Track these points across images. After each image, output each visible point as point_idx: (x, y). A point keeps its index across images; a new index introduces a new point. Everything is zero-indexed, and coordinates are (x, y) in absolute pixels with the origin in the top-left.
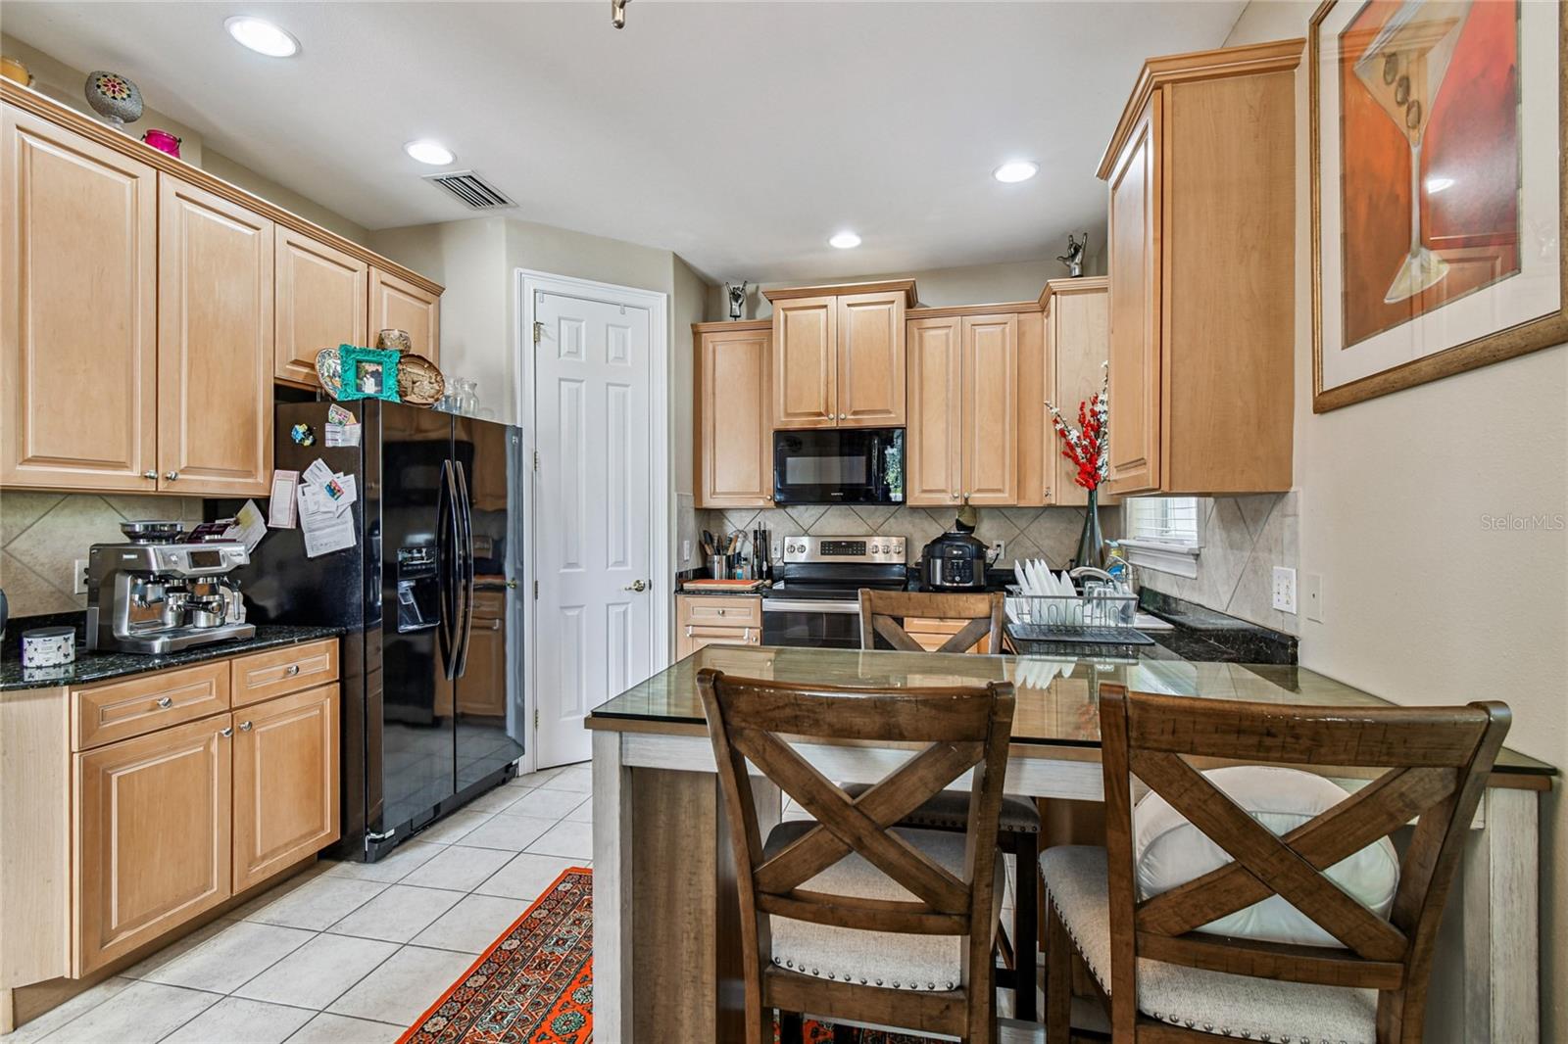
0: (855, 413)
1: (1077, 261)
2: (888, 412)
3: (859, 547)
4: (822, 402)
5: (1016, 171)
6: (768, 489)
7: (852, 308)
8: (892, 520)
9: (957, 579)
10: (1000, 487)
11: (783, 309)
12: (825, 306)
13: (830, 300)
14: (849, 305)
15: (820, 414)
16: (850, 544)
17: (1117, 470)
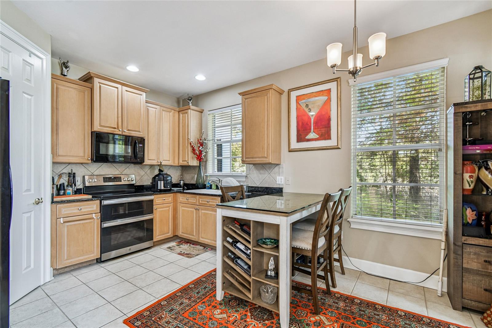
0: (128, 130)
1: (191, 101)
2: (139, 132)
3: (119, 179)
4: (116, 123)
5: (200, 77)
6: (88, 155)
7: (127, 92)
8: (128, 169)
9: (169, 187)
10: (169, 160)
11: (99, 82)
12: (117, 88)
13: (119, 86)
14: (126, 91)
15: (115, 128)
16: (115, 178)
17: (246, 158)
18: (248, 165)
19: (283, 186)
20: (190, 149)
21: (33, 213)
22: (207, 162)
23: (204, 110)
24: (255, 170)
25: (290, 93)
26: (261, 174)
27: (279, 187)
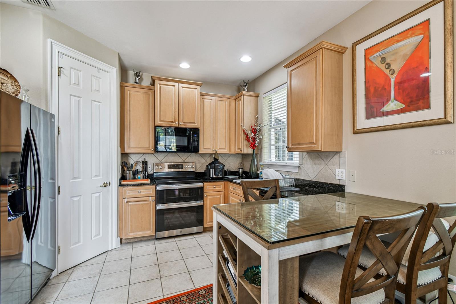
0: (184, 123)
1: (246, 87)
2: (194, 123)
3: (180, 166)
4: (173, 118)
5: (246, 59)
6: (152, 147)
7: (183, 88)
8: (189, 157)
9: (219, 175)
10: (225, 148)
11: (159, 84)
12: (174, 86)
13: (176, 84)
14: (182, 87)
15: (172, 122)
16: (177, 165)
17: (292, 145)
18: (301, 153)
19: (345, 182)
20: (243, 136)
21: (101, 193)
22: (262, 149)
23: (259, 94)
24: (309, 160)
25: (355, 47)
26: (315, 164)
27: (339, 183)
